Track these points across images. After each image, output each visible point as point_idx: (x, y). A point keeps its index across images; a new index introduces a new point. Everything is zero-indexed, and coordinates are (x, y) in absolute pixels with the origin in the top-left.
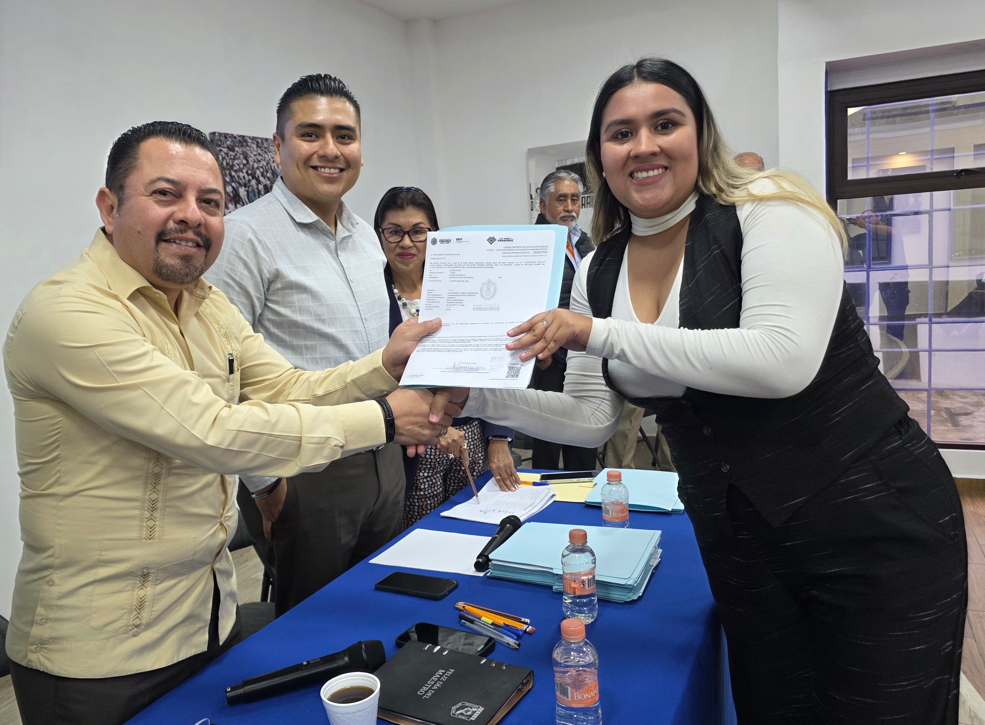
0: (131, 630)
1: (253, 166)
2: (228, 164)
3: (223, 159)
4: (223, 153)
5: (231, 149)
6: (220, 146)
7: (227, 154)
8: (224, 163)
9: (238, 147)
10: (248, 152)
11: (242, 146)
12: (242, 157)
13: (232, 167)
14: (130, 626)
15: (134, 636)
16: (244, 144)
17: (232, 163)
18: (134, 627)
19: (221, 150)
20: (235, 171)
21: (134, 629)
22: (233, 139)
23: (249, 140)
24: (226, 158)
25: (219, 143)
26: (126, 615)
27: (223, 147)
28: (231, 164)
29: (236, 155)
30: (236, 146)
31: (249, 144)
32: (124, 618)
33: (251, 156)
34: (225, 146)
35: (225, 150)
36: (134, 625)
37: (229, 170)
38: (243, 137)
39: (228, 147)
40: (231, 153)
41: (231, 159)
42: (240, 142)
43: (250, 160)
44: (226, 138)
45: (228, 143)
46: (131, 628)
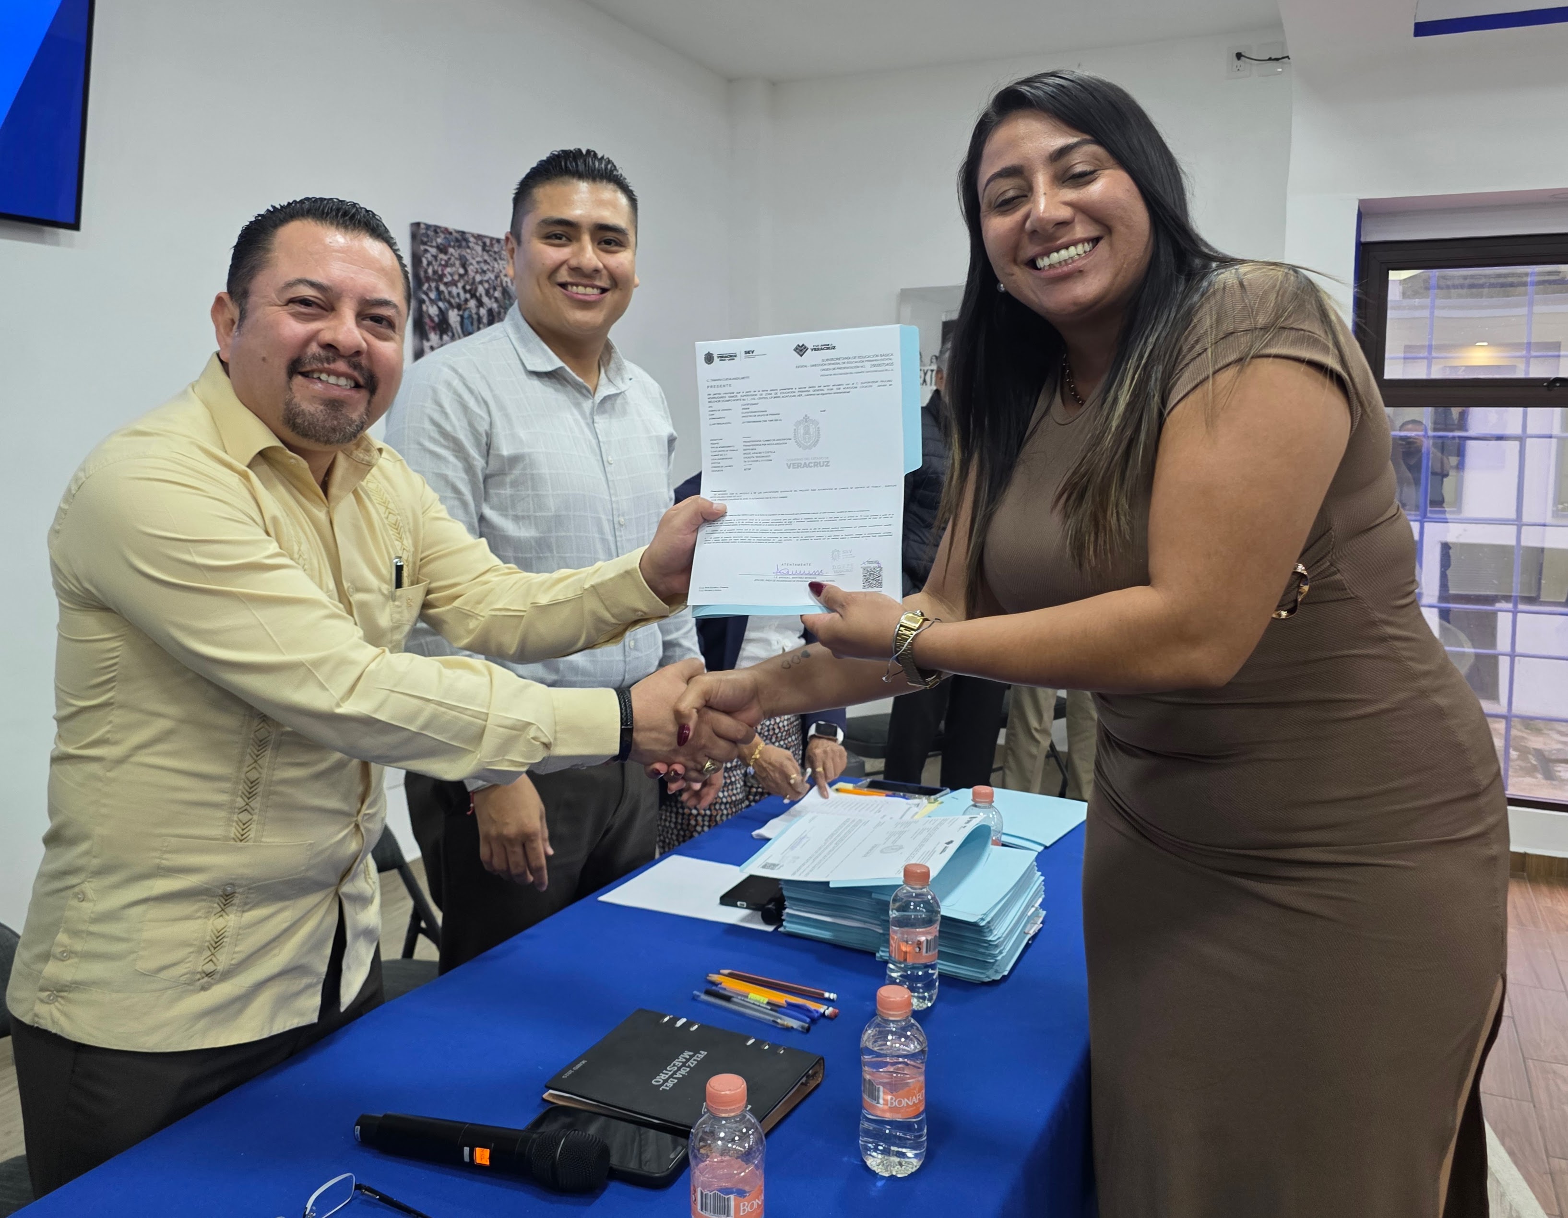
0: (199, 979)
1: (474, 278)
2: (435, 272)
3: (429, 263)
4: (429, 256)
5: (442, 249)
6: (425, 244)
7: (435, 257)
8: (430, 271)
9: (454, 247)
10: (469, 257)
11: (460, 247)
12: (457, 263)
13: (441, 277)
14: (198, 973)
15: (204, 988)
16: (464, 244)
17: (442, 271)
18: (204, 975)
19: (426, 251)
20: (446, 284)
21: (203, 978)
22: (448, 236)
23: (472, 239)
24: (434, 263)
25: (425, 239)
26: (193, 956)
27: (432, 246)
28: (440, 272)
29: (449, 259)
30: (450, 246)
31: (471, 245)
32: (190, 959)
33: (471, 264)
34: (434, 244)
35: (433, 251)
36: (204, 972)
37: (437, 281)
38: (463, 233)
39: (438, 247)
40: (441, 256)
41: (440, 265)
42: (457, 240)
43: (471, 269)
44: (436, 232)
45: (439, 240)
46: (199, 976)
